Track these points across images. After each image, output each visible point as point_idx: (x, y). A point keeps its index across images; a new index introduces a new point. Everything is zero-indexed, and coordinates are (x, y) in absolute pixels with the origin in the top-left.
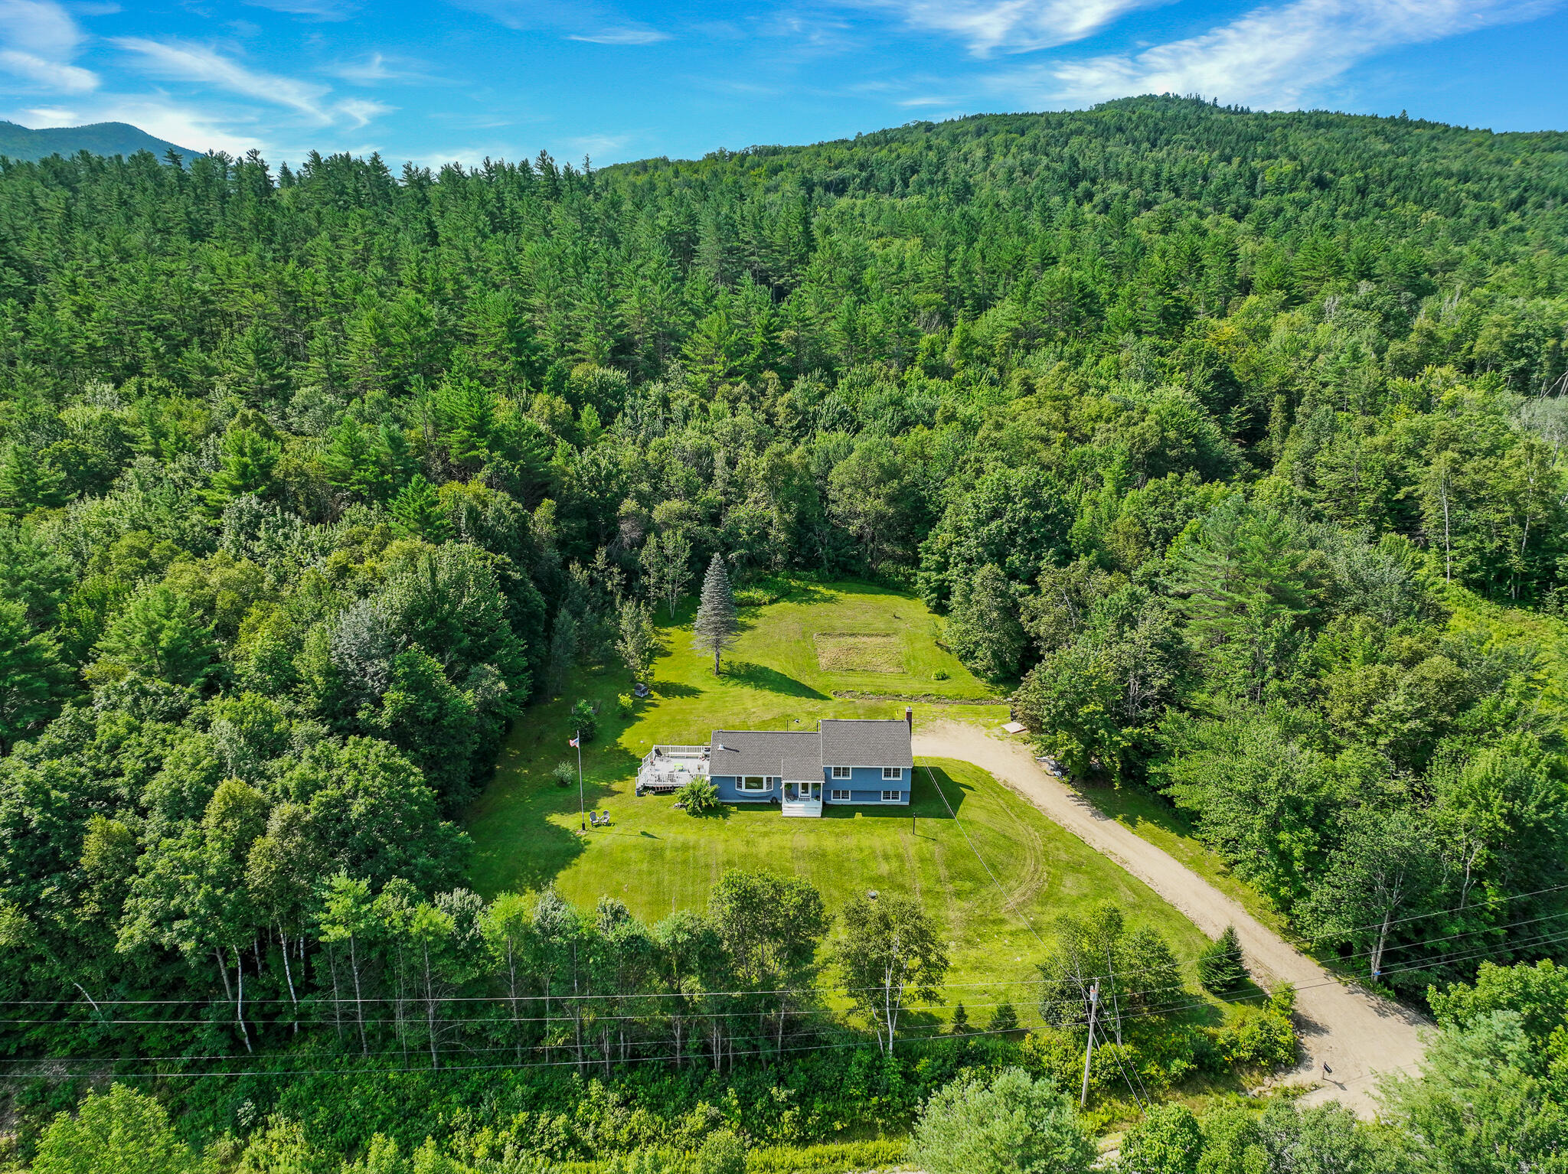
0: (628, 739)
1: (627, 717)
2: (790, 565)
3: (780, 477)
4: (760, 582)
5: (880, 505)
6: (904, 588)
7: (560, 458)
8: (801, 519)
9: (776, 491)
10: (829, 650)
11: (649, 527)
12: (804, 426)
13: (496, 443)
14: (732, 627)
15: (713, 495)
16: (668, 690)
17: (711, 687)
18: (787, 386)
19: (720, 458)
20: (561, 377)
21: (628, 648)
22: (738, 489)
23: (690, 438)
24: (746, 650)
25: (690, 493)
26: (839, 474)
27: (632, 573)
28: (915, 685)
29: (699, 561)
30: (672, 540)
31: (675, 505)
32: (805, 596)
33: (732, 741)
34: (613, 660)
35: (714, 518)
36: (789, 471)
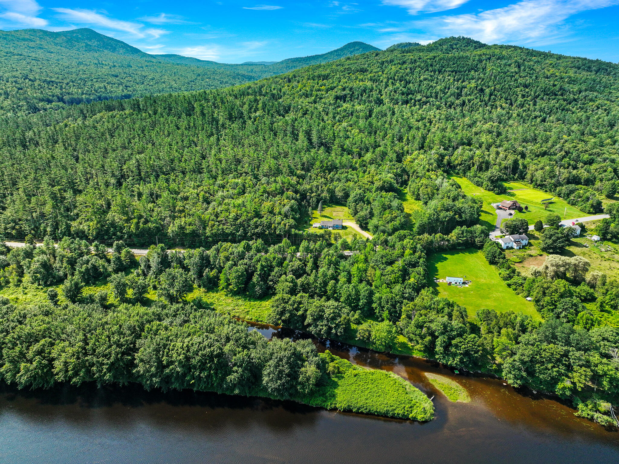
0: (311, 223)
1: (310, 221)
2: (330, 202)
3: (329, 190)
4: (326, 205)
5: (342, 194)
6: (345, 206)
7: (298, 187)
8: (331, 196)
9: (328, 192)
10: (334, 214)
11: (311, 197)
12: (332, 181)
13: (291, 186)
14: (323, 211)
15: (319, 192)
16: (314, 218)
17: (320, 218)
18: (329, 174)
19: (320, 187)
20: (296, 174)
21: (310, 212)
22: (322, 191)
23: (315, 183)
24: (324, 213)
25: (316, 192)
26: (337, 189)
27: (309, 203)
28: (345, 218)
29: (318, 202)
30: (314, 199)
31: (314, 194)
32: (331, 206)
33: (323, 222)
34: (308, 214)
35: (319, 195)
36: (330, 189)
